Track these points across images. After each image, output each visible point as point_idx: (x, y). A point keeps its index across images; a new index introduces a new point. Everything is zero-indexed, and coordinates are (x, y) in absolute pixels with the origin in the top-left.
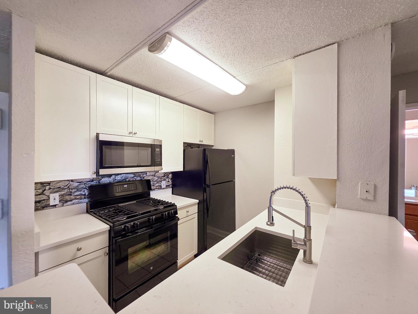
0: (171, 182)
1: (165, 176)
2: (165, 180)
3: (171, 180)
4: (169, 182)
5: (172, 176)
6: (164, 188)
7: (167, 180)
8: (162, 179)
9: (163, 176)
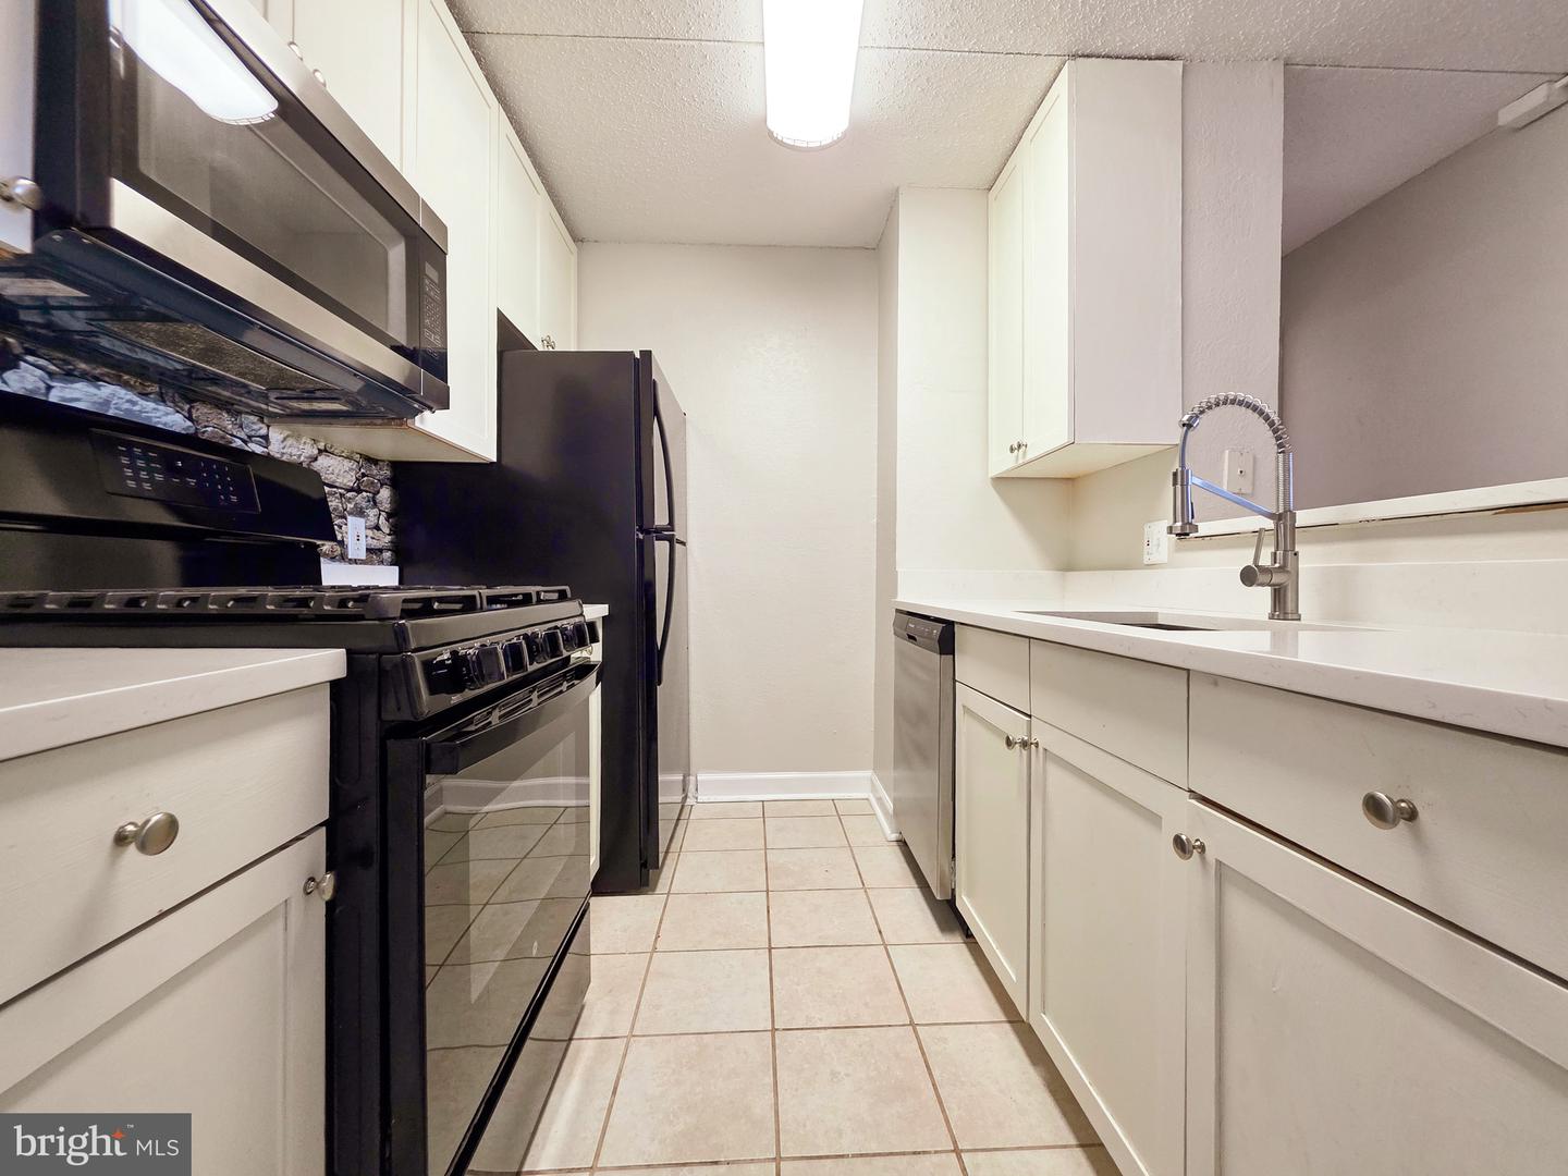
0: (388, 532)
1: (359, 491)
2: (360, 512)
3: (387, 520)
4: (377, 528)
5: (394, 500)
6: (355, 562)
7: (372, 513)
8: (350, 506)
9: (351, 490)
